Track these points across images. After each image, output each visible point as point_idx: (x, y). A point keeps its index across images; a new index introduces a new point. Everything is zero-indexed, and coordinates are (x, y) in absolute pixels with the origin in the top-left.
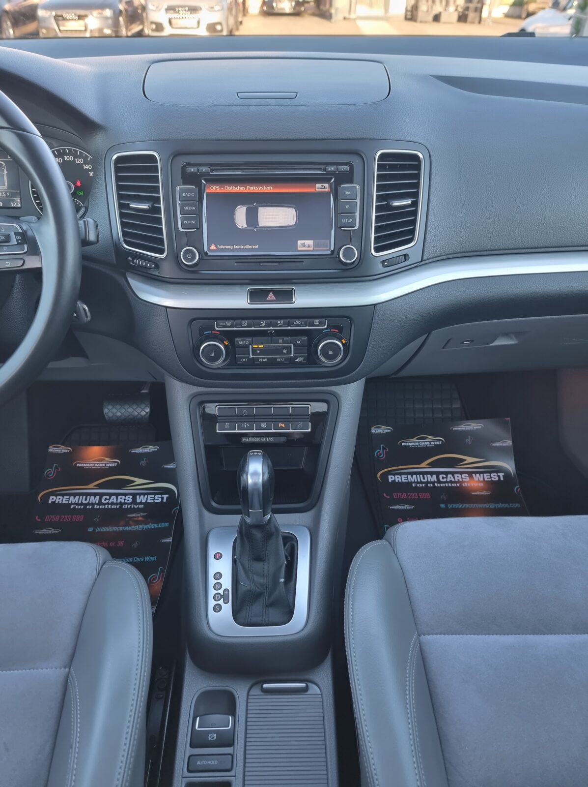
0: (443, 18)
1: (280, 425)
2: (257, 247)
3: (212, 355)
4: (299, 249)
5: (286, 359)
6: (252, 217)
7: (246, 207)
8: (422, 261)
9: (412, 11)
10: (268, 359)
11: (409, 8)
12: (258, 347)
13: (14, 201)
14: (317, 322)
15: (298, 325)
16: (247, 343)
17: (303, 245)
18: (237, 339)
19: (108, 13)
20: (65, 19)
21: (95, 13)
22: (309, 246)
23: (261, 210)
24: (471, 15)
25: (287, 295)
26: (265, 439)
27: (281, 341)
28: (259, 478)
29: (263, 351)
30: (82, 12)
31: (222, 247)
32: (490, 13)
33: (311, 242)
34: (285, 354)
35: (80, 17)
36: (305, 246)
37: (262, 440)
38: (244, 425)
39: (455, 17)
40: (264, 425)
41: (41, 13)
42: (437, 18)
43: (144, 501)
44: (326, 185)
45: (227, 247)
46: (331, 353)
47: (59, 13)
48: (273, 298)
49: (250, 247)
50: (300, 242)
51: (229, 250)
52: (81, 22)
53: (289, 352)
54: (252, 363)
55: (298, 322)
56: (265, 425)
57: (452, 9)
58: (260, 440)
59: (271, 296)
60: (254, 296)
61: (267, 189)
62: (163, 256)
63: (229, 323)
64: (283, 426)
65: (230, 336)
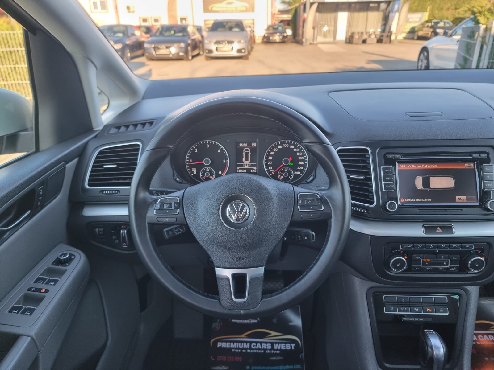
0: (368, 41)
1: (428, 309)
2: (430, 200)
3: (398, 265)
4: (457, 201)
5: (445, 268)
6: (426, 183)
7: (422, 177)
9: (349, 39)
10: (433, 268)
11: (348, 37)
12: (427, 261)
13: (253, 169)
14: (468, 245)
15: (455, 248)
16: (419, 258)
17: (460, 199)
18: (414, 255)
19: (182, 45)
20: (159, 49)
21: (176, 45)
22: (463, 200)
23: (431, 178)
24: (385, 39)
25: (449, 229)
26: (417, 319)
27: (442, 257)
28: (441, 351)
29: (430, 263)
30: (168, 45)
31: (408, 200)
32: (396, 38)
33: (465, 197)
34: (444, 265)
36: (461, 200)
37: (415, 319)
38: (403, 309)
39: (375, 40)
40: (417, 309)
41: (146, 45)
42: (364, 42)
43: (279, 348)
44: (472, 164)
45: (411, 200)
46: (477, 266)
47: (156, 45)
48: (440, 231)
49: (425, 200)
50: (457, 197)
51: (413, 202)
52: (168, 50)
53: (447, 264)
54: (422, 271)
55: (455, 245)
56: (418, 310)
57: (373, 36)
58: (414, 319)
59: (439, 230)
60: (427, 229)
61: (435, 166)
62: (372, 206)
63: (410, 245)
64: (430, 310)
65: (409, 254)
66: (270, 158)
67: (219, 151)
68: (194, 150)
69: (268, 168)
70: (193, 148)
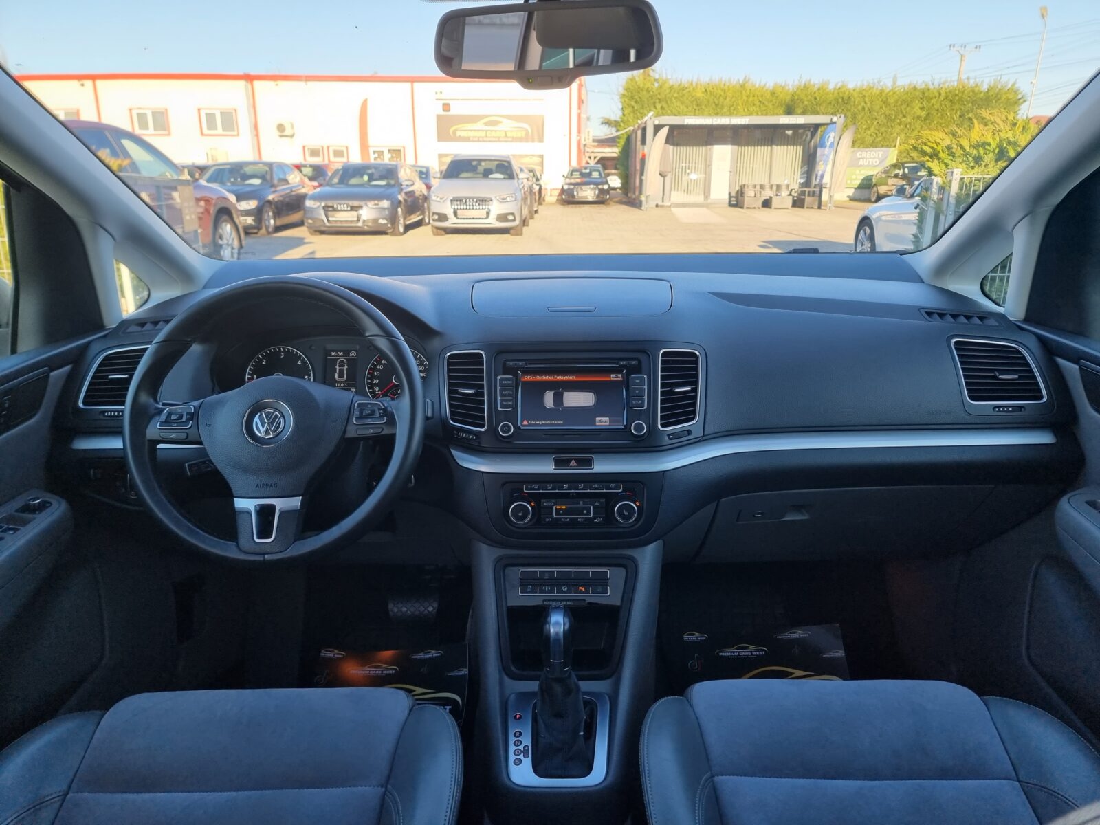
0: (775, 203)
1: (580, 588)
2: (562, 422)
3: (520, 514)
4: (597, 424)
5: (586, 519)
6: (558, 399)
7: (553, 392)
8: (704, 436)
10: (570, 519)
11: (733, 194)
12: (561, 508)
14: (613, 486)
15: (596, 489)
16: (551, 504)
17: (601, 421)
18: (543, 501)
19: (385, 204)
20: (335, 210)
21: (371, 204)
22: (606, 422)
23: (566, 394)
24: (808, 200)
25: (587, 463)
26: (565, 603)
27: (581, 503)
28: (560, 628)
29: (566, 512)
30: (356, 203)
31: (533, 422)
32: (831, 197)
33: (607, 419)
34: (585, 515)
35: (353, 208)
36: (602, 422)
38: (545, 588)
39: (790, 201)
40: (564, 589)
41: (309, 203)
42: (767, 204)
44: (620, 375)
45: (537, 423)
46: (626, 514)
47: (330, 204)
48: (575, 464)
49: (556, 423)
50: (598, 419)
51: (538, 425)
52: (354, 213)
53: (589, 513)
54: (555, 523)
55: (596, 486)
56: (566, 589)
57: (785, 193)
59: (573, 463)
60: (559, 463)
61: (571, 378)
62: (483, 430)
63: (536, 486)
64: (583, 589)
65: (537, 498)
66: (376, 374)
67: (299, 363)
68: (261, 361)
69: (373, 389)
70: (258, 358)
